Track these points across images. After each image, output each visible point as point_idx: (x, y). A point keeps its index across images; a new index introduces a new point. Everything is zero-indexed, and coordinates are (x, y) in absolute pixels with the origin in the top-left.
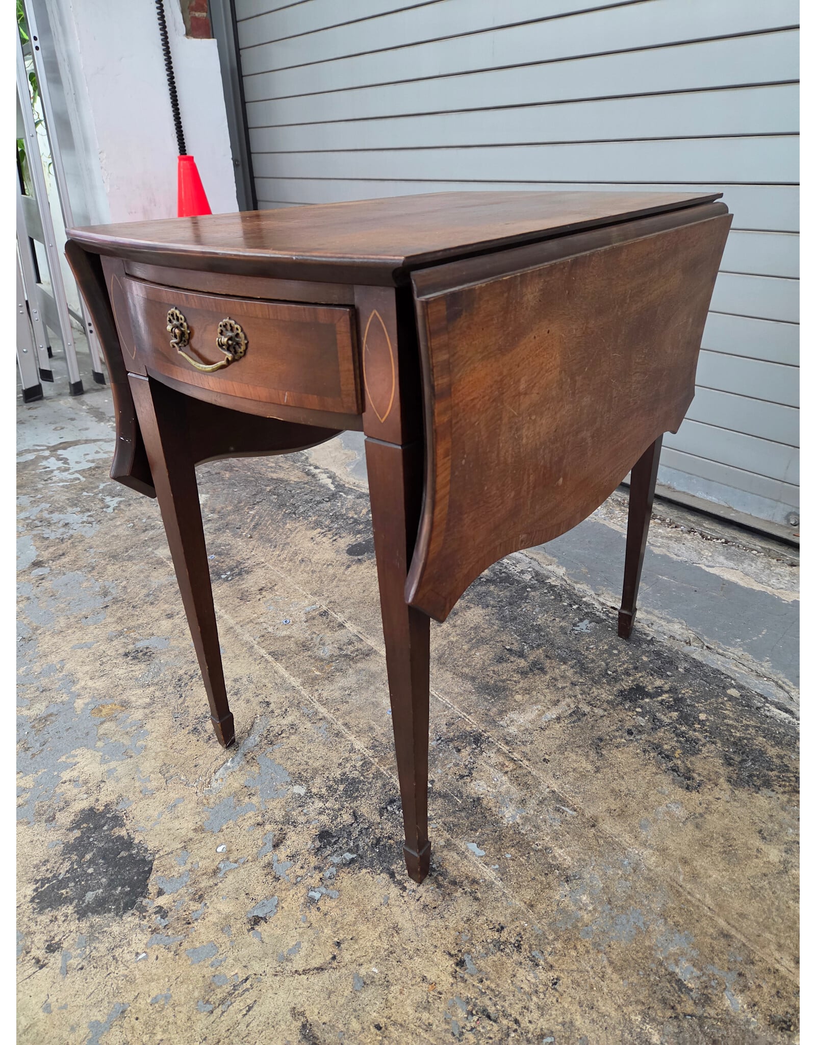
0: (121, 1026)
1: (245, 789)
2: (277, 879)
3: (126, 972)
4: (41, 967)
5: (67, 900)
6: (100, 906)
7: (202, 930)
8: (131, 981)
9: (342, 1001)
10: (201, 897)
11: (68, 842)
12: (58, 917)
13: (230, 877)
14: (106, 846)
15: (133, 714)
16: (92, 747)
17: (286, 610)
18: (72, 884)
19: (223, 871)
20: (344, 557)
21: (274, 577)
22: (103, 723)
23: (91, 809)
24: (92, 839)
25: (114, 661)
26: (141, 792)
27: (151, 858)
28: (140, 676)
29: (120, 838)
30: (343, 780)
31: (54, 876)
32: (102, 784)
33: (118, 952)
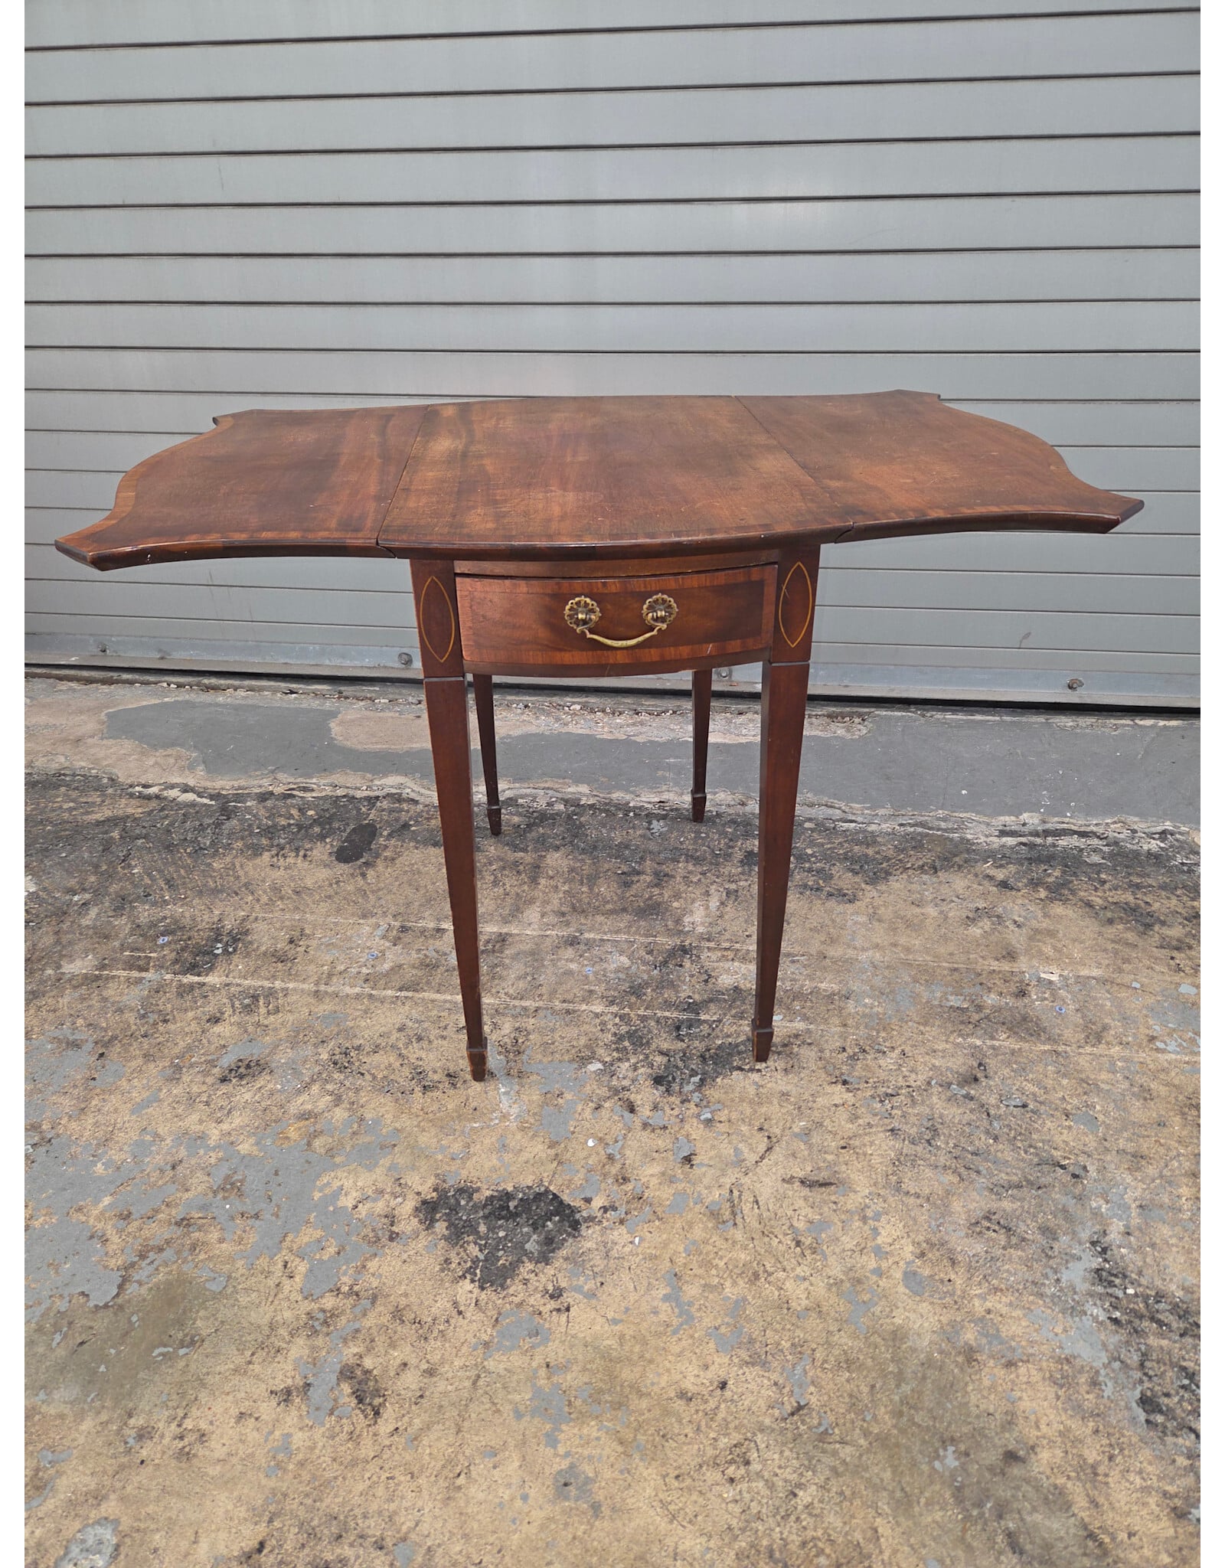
0: (687, 1282)
1: (548, 1096)
2: (664, 1128)
3: (641, 1256)
4: (568, 1309)
5: (515, 1264)
6: (550, 1244)
7: (657, 1193)
8: (653, 1258)
9: (806, 1153)
10: (624, 1179)
11: (443, 1235)
12: (527, 1277)
13: (628, 1153)
14: (487, 1211)
15: (332, 1118)
16: (335, 1167)
17: (353, 945)
18: (501, 1253)
19: (616, 1153)
20: (343, 868)
21: (287, 923)
22: (309, 1144)
23: (424, 1202)
24: (464, 1218)
25: (219, 1093)
26: (453, 1159)
27: (543, 1189)
28: (279, 1087)
29: (491, 1198)
30: (620, 1038)
31: (473, 1262)
32: (402, 1181)
33: (614, 1253)
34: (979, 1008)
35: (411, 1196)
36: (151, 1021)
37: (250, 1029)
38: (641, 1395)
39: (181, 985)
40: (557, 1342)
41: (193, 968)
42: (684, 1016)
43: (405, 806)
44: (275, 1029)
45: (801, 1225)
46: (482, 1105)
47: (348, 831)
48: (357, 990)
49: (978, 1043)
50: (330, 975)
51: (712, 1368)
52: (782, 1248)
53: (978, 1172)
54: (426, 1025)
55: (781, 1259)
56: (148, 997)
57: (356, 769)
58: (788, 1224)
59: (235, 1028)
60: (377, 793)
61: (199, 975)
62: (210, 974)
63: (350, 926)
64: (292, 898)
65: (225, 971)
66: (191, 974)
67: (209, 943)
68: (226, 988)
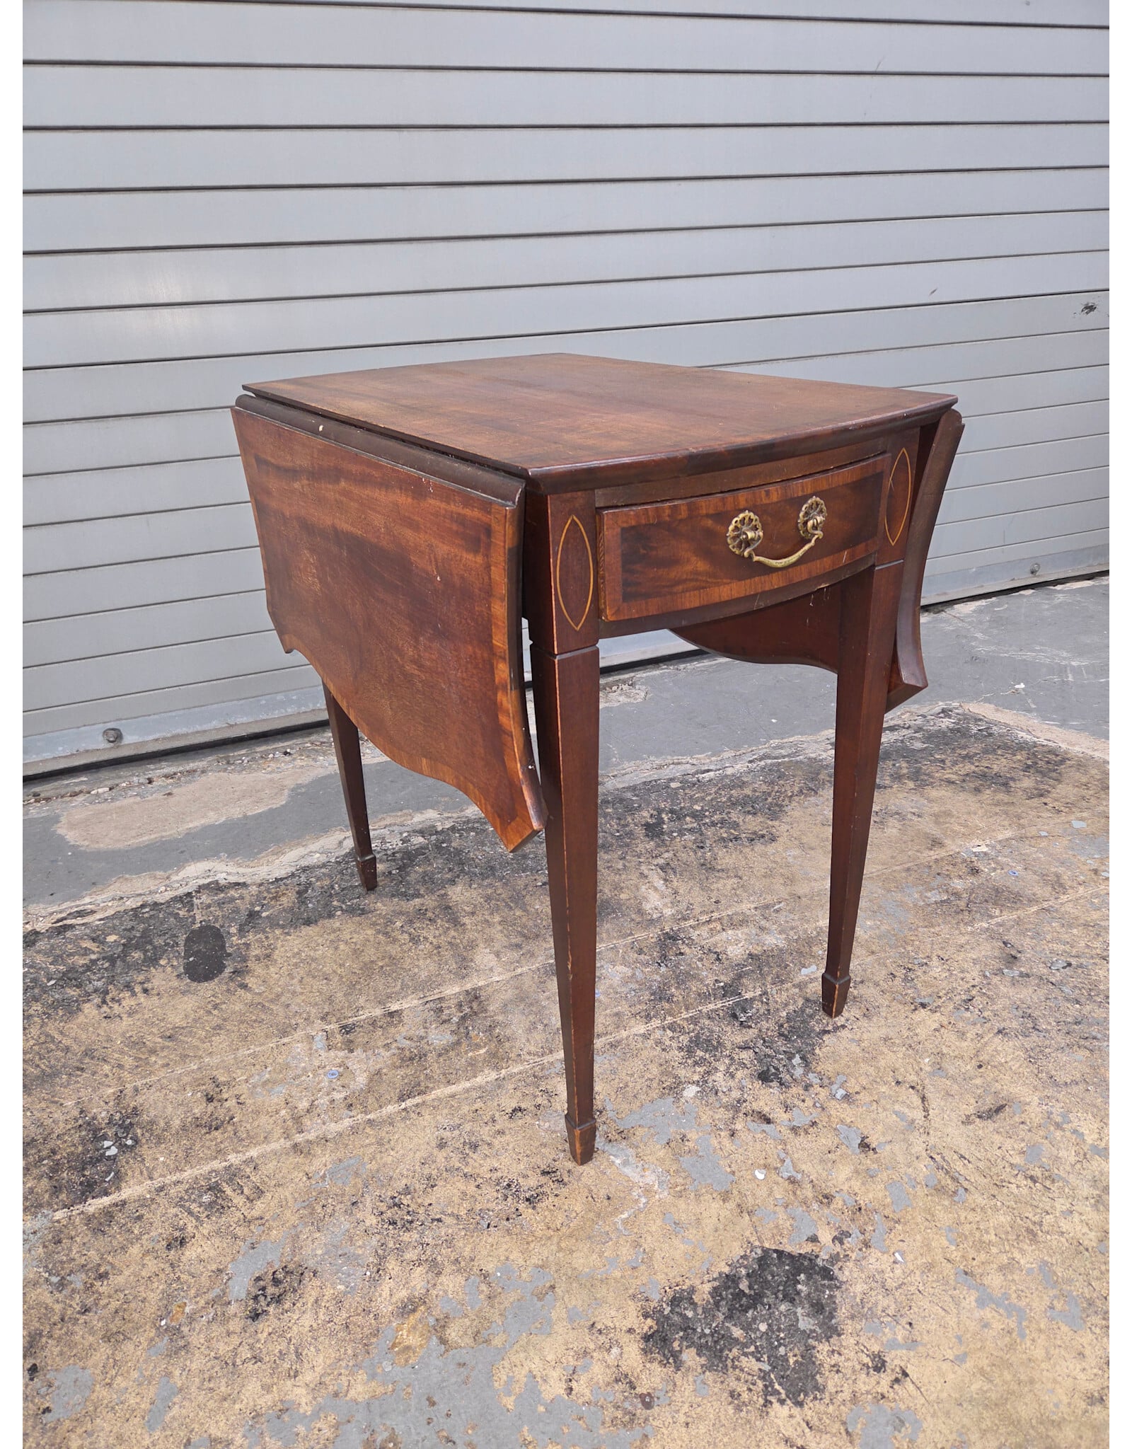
0: (982, 1274)
1: (672, 1144)
2: (814, 1124)
3: (918, 1273)
4: (905, 1374)
5: (808, 1355)
6: (822, 1310)
7: (871, 1196)
8: (930, 1267)
9: (956, 1087)
10: (826, 1197)
11: (702, 1366)
12: (833, 1362)
13: (804, 1167)
14: (724, 1309)
15: (446, 1292)
16: (502, 1353)
17: (299, 1072)
18: (782, 1350)
19: (794, 1174)
20: (208, 989)
21: (186, 1079)
22: (443, 1341)
23: (647, 1338)
24: (707, 1331)
25: (263, 1336)
26: (634, 1268)
27: (759, 1251)
28: (341, 1287)
29: (715, 1292)
30: (690, 1052)
31: (763, 1378)
32: (599, 1326)
33: (891, 1284)
34: (957, 895)
35: (625, 1338)
36: (79, 1286)
37: (240, 1232)
38: (1058, 1425)
39: (89, 1219)
40: (929, 1418)
41: (89, 1189)
42: (730, 1002)
43: (232, 893)
44: (277, 1217)
45: (1017, 1160)
46: (613, 1190)
47: (182, 943)
48: (347, 1122)
49: (985, 925)
50: (297, 1119)
51: (1087, 1352)
52: (1025, 1191)
53: (1095, 1038)
54: (468, 1127)
55: (1035, 1203)
56: (49, 1255)
57: (138, 871)
58: (1007, 1165)
59: (217, 1241)
60: (181, 891)
61: (106, 1194)
62: (123, 1185)
63: (275, 1051)
64: (168, 1047)
65: (141, 1173)
66: (93, 1198)
67: (90, 1147)
68: (162, 1194)
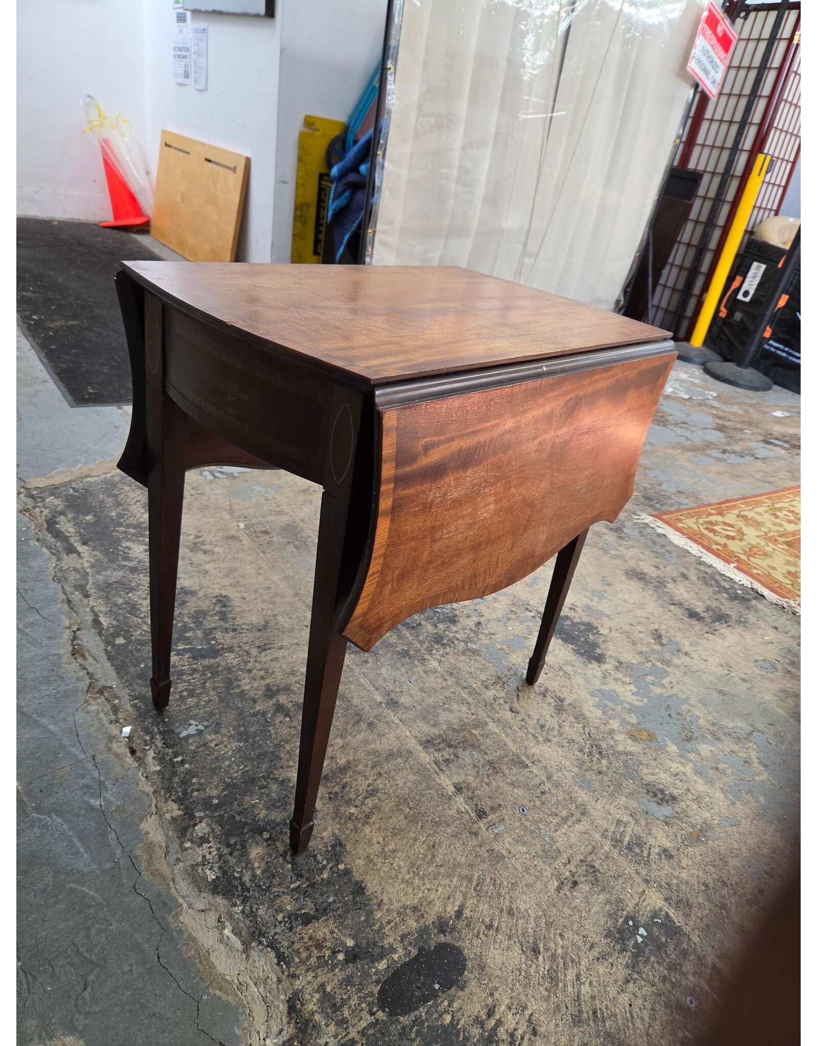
15: (619, 725)
16: (631, 704)
19: (505, 619)
21: (567, 911)
22: (639, 723)
23: (599, 662)
24: (587, 647)
26: (574, 665)
28: (641, 766)
29: (571, 643)
39: (687, 916)
44: (626, 808)
48: (554, 791)
50: (565, 820)
56: (716, 927)
61: (667, 915)
62: (657, 908)
63: (517, 856)
64: (544, 945)
65: (644, 900)
66: (675, 923)
67: (647, 951)
68: (648, 878)
